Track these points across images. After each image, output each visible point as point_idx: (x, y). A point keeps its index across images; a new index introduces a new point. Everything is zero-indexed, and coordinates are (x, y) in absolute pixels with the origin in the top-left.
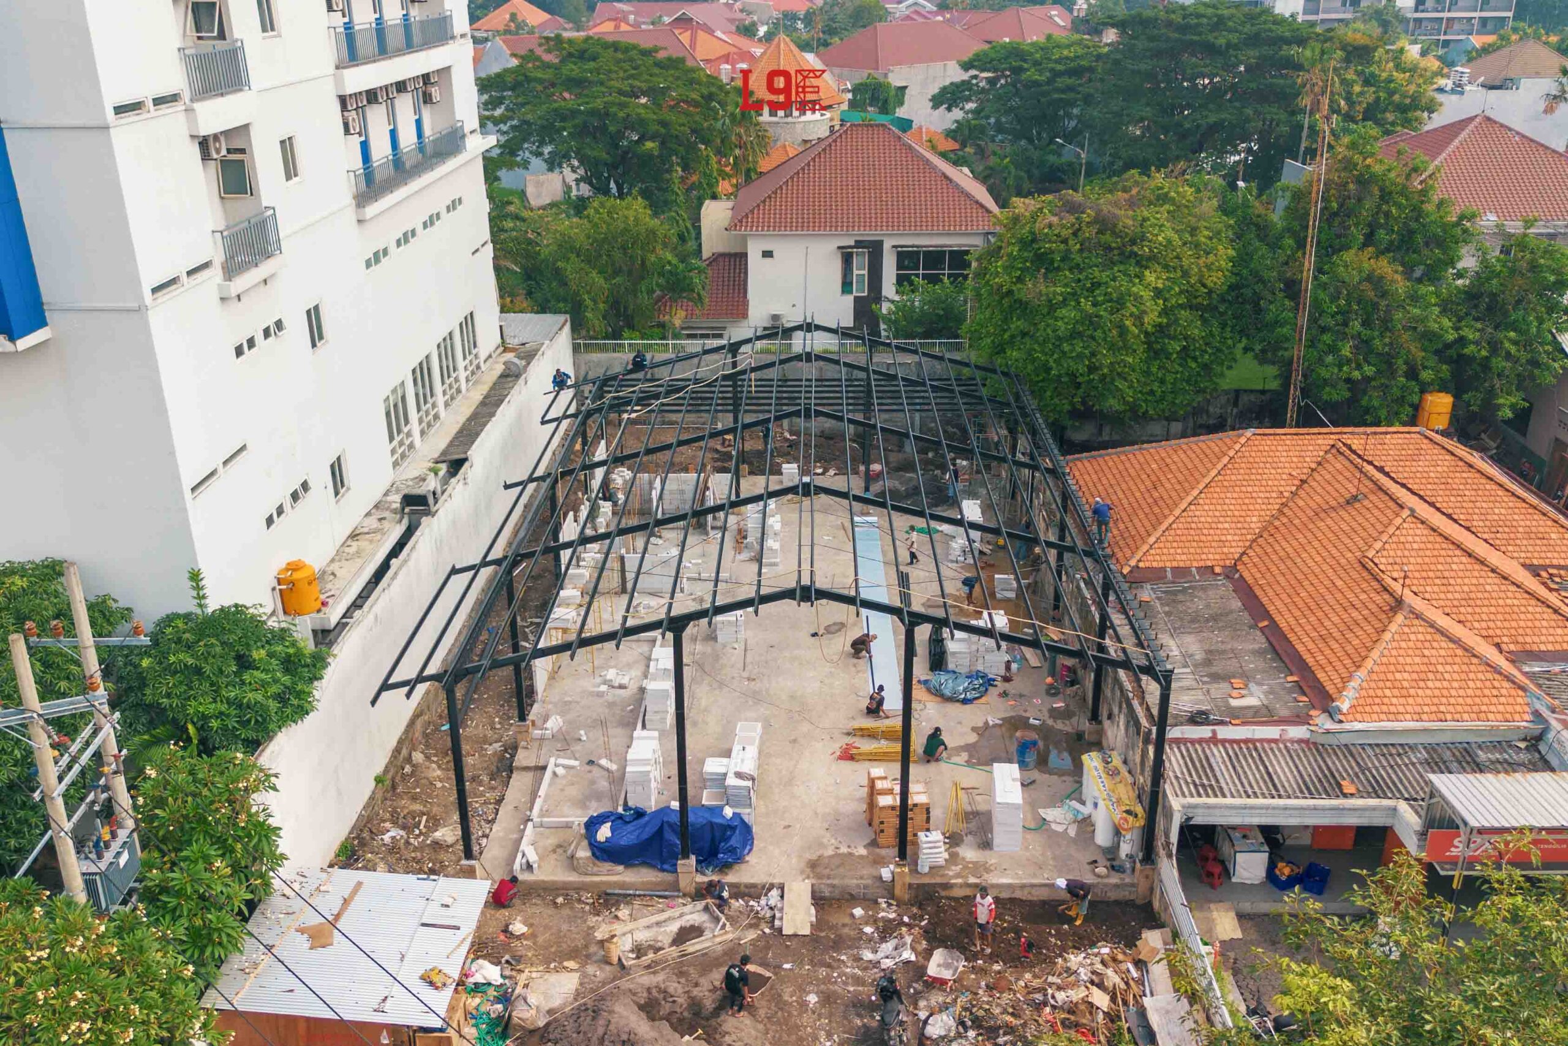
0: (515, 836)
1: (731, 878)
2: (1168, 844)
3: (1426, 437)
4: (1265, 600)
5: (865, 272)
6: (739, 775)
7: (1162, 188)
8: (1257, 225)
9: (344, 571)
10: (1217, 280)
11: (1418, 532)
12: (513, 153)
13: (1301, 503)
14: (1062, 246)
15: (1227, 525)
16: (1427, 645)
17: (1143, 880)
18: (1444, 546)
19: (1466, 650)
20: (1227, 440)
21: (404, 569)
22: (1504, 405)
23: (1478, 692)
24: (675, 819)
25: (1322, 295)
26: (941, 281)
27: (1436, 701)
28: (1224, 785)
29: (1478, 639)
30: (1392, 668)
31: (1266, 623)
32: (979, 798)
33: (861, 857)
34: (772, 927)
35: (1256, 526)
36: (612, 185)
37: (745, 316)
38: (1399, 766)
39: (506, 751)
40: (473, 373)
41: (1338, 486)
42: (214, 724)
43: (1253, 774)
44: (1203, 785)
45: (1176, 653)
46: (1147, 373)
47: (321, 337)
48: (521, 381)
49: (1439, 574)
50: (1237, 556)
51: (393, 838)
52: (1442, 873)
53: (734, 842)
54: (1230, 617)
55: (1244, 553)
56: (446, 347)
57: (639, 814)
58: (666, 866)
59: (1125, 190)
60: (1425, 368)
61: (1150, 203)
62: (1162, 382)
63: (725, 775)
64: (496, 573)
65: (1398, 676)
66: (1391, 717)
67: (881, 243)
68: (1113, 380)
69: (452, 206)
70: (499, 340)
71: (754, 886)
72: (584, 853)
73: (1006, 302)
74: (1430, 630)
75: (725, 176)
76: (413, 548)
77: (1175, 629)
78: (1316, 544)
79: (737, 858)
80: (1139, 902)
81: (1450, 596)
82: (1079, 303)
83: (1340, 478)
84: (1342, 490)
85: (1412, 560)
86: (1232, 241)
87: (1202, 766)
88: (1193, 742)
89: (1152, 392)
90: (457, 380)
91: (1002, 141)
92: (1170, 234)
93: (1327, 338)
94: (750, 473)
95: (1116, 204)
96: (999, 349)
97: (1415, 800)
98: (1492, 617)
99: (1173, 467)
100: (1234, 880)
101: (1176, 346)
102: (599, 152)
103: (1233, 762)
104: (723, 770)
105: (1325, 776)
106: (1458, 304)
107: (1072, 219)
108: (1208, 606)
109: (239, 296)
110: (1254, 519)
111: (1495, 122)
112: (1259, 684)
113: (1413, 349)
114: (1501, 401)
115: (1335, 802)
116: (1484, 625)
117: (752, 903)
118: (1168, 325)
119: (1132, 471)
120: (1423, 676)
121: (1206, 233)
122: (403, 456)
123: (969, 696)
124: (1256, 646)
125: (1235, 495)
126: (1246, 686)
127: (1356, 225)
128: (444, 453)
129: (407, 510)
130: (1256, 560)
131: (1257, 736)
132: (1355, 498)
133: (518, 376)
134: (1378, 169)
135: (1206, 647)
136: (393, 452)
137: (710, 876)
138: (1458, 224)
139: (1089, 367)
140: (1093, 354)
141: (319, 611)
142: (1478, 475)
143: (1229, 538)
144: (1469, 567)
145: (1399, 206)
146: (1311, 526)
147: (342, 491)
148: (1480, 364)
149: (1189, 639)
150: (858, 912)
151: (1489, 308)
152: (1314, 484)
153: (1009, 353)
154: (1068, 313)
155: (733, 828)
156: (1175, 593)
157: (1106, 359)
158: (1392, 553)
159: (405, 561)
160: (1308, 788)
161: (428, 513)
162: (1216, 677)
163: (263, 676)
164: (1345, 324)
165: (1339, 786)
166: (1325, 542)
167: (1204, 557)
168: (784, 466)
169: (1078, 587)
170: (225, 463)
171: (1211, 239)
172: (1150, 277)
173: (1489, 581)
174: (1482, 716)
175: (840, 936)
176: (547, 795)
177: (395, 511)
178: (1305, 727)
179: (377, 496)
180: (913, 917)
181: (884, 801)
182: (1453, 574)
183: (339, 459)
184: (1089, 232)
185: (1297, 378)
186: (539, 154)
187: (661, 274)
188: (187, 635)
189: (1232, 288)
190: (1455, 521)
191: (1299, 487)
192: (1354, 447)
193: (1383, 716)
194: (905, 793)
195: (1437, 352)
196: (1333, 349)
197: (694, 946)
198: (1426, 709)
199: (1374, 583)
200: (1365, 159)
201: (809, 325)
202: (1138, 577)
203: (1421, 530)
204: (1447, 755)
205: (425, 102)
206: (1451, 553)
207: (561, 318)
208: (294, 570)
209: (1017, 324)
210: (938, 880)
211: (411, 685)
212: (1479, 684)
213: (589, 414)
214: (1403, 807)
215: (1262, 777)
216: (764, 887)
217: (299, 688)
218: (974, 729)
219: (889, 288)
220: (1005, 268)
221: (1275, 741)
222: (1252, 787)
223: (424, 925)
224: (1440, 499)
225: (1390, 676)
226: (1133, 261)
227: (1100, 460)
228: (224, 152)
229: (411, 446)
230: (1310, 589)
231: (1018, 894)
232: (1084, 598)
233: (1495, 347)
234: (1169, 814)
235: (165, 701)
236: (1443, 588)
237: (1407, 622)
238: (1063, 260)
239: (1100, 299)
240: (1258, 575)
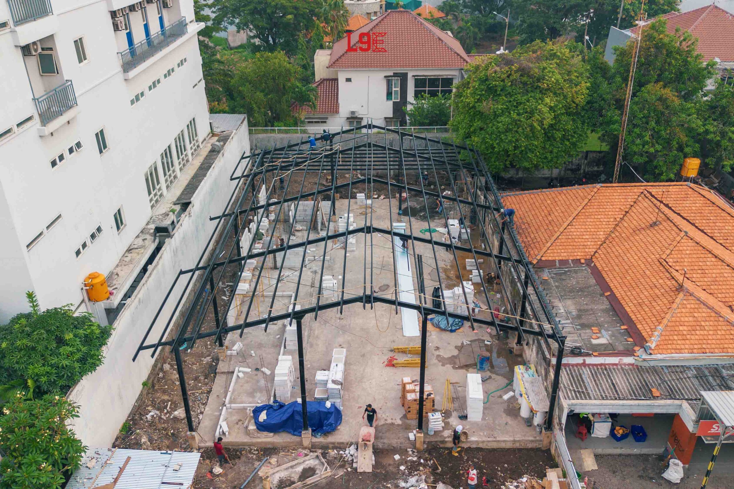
0: (217, 414)
1: (331, 439)
2: (560, 424)
3: (691, 188)
4: (608, 280)
5: (399, 89)
6: (334, 382)
7: (553, 50)
8: (601, 68)
9: (123, 272)
10: (581, 100)
11: (689, 244)
12: (219, 23)
13: (626, 225)
14: (502, 83)
15: (587, 237)
16: (696, 310)
17: (546, 439)
18: (703, 252)
19: (716, 313)
20: (588, 190)
21: (155, 271)
22: (727, 165)
23: (723, 337)
24: (300, 409)
25: (635, 108)
26: (437, 95)
27: (701, 342)
28: (590, 392)
29: (720, 303)
30: (678, 323)
31: (609, 293)
32: (459, 389)
33: (398, 425)
34: (352, 467)
35: (602, 237)
36: (270, 39)
37: (337, 112)
38: (682, 379)
39: (213, 361)
40: (195, 150)
41: (645, 216)
42: (43, 379)
43: (605, 384)
44: (579, 392)
45: (562, 311)
46: (544, 148)
47: (105, 147)
48: (220, 155)
49: (700, 268)
50: (592, 254)
51: (153, 416)
52: (706, 442)
53: (332, 420)
54: (590, 289)
55: (596, 252)
56: (180, 138)
57: (281, 406)
58: (295, 433)
59: (534, 52)
60: (687, 146)
61: (547, 59)
62: (551, 152)
63: (327, 381)
64: (204, 273)
65: (681, 328)
66: (678, 351)
67: (407, 73)
68: (527, 153)
69: (181, 63)
70: (210, 130)
71: (343, 443)
72: (252, 427)
73: (472, 112)
74: (698, 302)
75: (326, 34)
76: (161, 257)
77: (561, 296)
78: (634, 248)
79: (332, 429)
80: (543, 449)
81: (706, 279)
82: (510, 113)
83: (646, 211)
84: (648, 219)
85: (686, 260)
86: (588, 78)
87: (578, 380)
88: (573, 365)
89: (546, 158)
90: (186, 155)
91: (466, 13)
92: (559, 77)
93: (637, 130)
94: (341, 198)
95: (530, 60)
96: (468, 136)
97: (691, 400)
98: (728, 291)
99: (559, 203)
100: (592, 435)
101: (559, 135)
102: (263, 23)
103: (594, 376)
104: (325, 378)
105: (643, 385)
106: (704, 111)
107: (507, 68)
108: (578, 283)
109: (52, 134)
110: (602, 233)
111: (720, 9)
112: (607, 330)
113: (681, 136)
114: (725, 163)
115: (649, 402)
116: (723, 295)
117: (341, 452)
118: (556, 124)
119: (537, 204)
120: (694, 328)
121: (576, 74)
122: (157, 201)
123: (454, 328)
124: (604, 307)
125: (592, 220)
126: (600, 331)
127: (654, 69)
128: (178, 199)
129: (158, 235)
130: (603, 256)
131: (607, 362)
132: (655, 224)
133: (219, 152)
134: (666, 40)
135: (578, 308)
136: (151, 200)
137: (320, 439)
138: (705, 69)
139: (515, 147)
140: (517, 140)
141: (108, 299)
142: (717, 208)
143: (589, 243)
144: (716, 263)
145: (676, 59)
146: (632, 238)
147: (121, 227)
148: (716, 143)
149: (569, 302)
150: (397, 457)
151: (721, 114)
152: (632, 214)
153: (473, 138)
154: (504, 119)
155: (331, 413)
156: (561, 274)
157: (524, 143)
158: (675, 256)
159: (156, 266)
160: (634, 393)
161: (170, 236)
162: (584, 326)
163: (71, 349)
164: (647, 123)
165: (651, 391)
166: (639, 247)
167: (575, 254)
168: (358, 195)
169: (510, 270)
170: (48, 227)
171: (578, 77)
172: (547, 100)
173: (726, 271)
174: (725, 350)
175: (387, 472)
176: (234, 391)
177: (151, 235)
178: (632, 357)
179: (143, 225)
180: (426, 460)
181: (411, 397)
182: (707, 267)
183: (119, 211)
184: (515, 76)
185: (621, 151)
186: (231, 23)
187: (294, 92)
188: (28, 329)
189: (588, 103)
190: (705, 233)
191: (624, 216)
192: (653, 193)
193: (673, 351)
194: (422, 391)
195: (693, 137)
196: (640, 136)
197: (310, 481)
198: (696, 347)
199: (667, 274)
200: (659, 35)
201: (370, 125)
202: (541, 265)
203: (691, 243)
204: (707, 373)
205: (164, 7)
206: (706, 256)
207: (242, 116)
208: (92, 278)
209: (478, 124)
210: (439, 439)
211: (155, 346)
212: (723, 332)
213: (255, 175)
214: (685, 405)
215: (610, 386)
216: (347, 444)
217: (92, 353)
218: (456, 347)
219: (410, 97)
220: (471, 94)
221: (616, 365)
222: (604, 392)
223: (163, 483)
224: (697, 221)
225: (677, 328)
226: (538, 91)
227: (520, 196)
228: (40, 50)
229: (161, 195)
230: (632, 275)
231: (481, 445)
232: (513, 277)
233: (723, 134)
234: (561, 409)
235: (17, 366)
236: (702, 275)
237: (685, 298)
238: (502, 90)
239: (521, 111)
240: (604, 265)
